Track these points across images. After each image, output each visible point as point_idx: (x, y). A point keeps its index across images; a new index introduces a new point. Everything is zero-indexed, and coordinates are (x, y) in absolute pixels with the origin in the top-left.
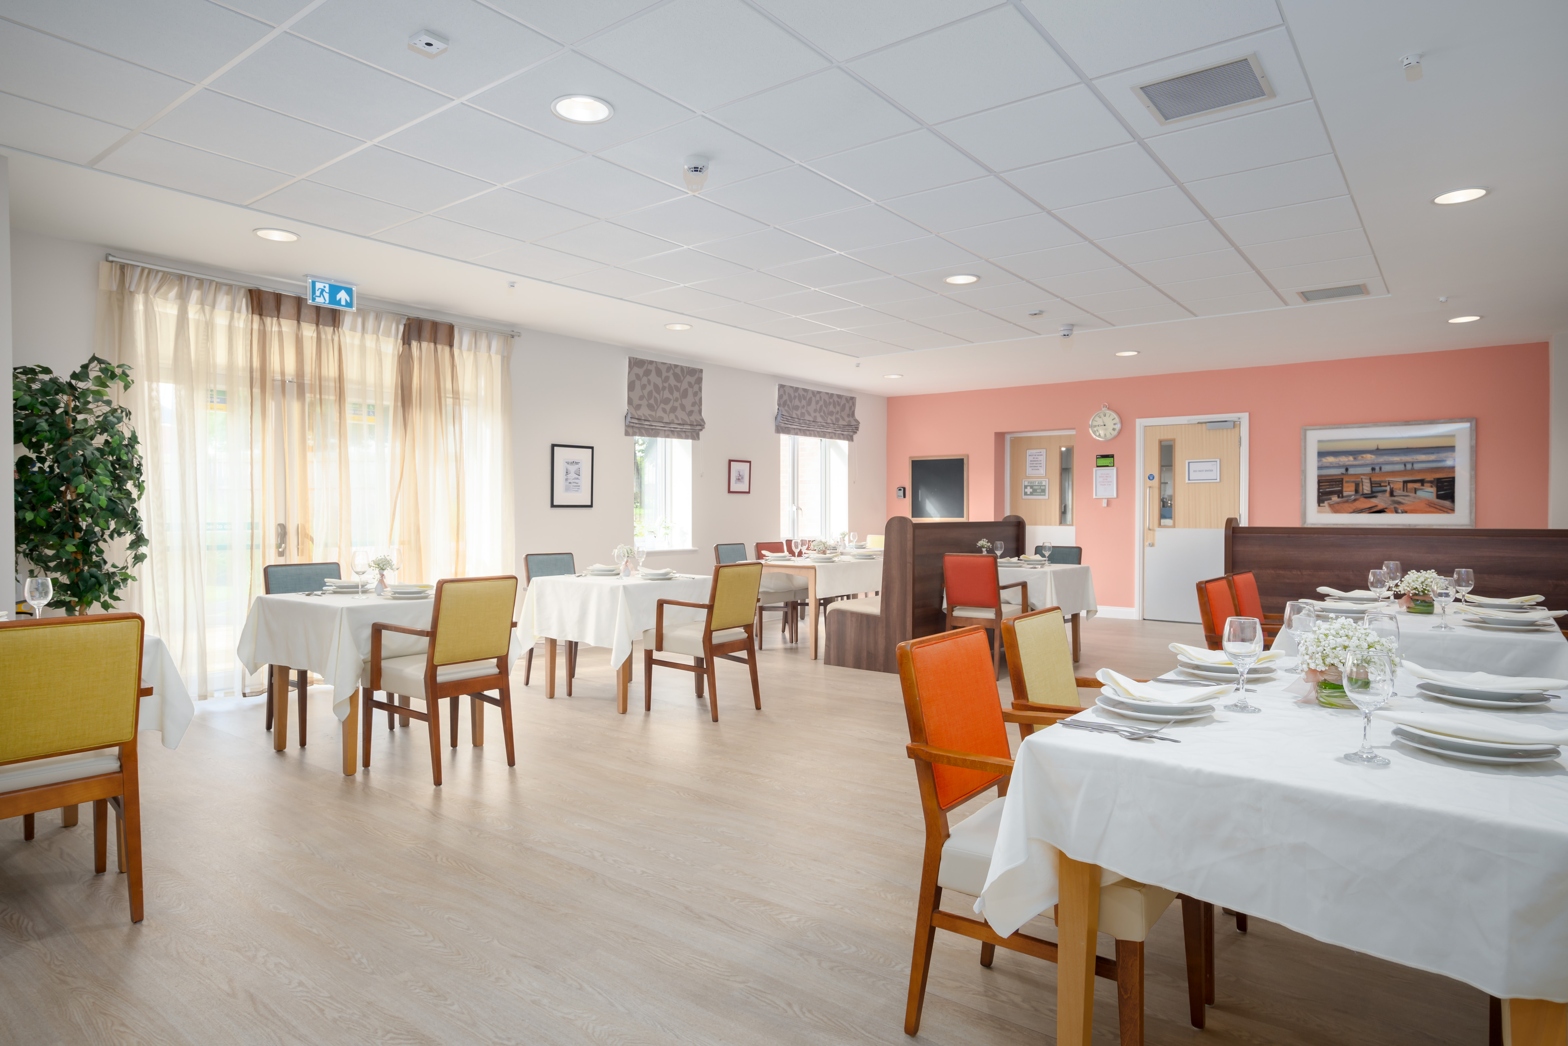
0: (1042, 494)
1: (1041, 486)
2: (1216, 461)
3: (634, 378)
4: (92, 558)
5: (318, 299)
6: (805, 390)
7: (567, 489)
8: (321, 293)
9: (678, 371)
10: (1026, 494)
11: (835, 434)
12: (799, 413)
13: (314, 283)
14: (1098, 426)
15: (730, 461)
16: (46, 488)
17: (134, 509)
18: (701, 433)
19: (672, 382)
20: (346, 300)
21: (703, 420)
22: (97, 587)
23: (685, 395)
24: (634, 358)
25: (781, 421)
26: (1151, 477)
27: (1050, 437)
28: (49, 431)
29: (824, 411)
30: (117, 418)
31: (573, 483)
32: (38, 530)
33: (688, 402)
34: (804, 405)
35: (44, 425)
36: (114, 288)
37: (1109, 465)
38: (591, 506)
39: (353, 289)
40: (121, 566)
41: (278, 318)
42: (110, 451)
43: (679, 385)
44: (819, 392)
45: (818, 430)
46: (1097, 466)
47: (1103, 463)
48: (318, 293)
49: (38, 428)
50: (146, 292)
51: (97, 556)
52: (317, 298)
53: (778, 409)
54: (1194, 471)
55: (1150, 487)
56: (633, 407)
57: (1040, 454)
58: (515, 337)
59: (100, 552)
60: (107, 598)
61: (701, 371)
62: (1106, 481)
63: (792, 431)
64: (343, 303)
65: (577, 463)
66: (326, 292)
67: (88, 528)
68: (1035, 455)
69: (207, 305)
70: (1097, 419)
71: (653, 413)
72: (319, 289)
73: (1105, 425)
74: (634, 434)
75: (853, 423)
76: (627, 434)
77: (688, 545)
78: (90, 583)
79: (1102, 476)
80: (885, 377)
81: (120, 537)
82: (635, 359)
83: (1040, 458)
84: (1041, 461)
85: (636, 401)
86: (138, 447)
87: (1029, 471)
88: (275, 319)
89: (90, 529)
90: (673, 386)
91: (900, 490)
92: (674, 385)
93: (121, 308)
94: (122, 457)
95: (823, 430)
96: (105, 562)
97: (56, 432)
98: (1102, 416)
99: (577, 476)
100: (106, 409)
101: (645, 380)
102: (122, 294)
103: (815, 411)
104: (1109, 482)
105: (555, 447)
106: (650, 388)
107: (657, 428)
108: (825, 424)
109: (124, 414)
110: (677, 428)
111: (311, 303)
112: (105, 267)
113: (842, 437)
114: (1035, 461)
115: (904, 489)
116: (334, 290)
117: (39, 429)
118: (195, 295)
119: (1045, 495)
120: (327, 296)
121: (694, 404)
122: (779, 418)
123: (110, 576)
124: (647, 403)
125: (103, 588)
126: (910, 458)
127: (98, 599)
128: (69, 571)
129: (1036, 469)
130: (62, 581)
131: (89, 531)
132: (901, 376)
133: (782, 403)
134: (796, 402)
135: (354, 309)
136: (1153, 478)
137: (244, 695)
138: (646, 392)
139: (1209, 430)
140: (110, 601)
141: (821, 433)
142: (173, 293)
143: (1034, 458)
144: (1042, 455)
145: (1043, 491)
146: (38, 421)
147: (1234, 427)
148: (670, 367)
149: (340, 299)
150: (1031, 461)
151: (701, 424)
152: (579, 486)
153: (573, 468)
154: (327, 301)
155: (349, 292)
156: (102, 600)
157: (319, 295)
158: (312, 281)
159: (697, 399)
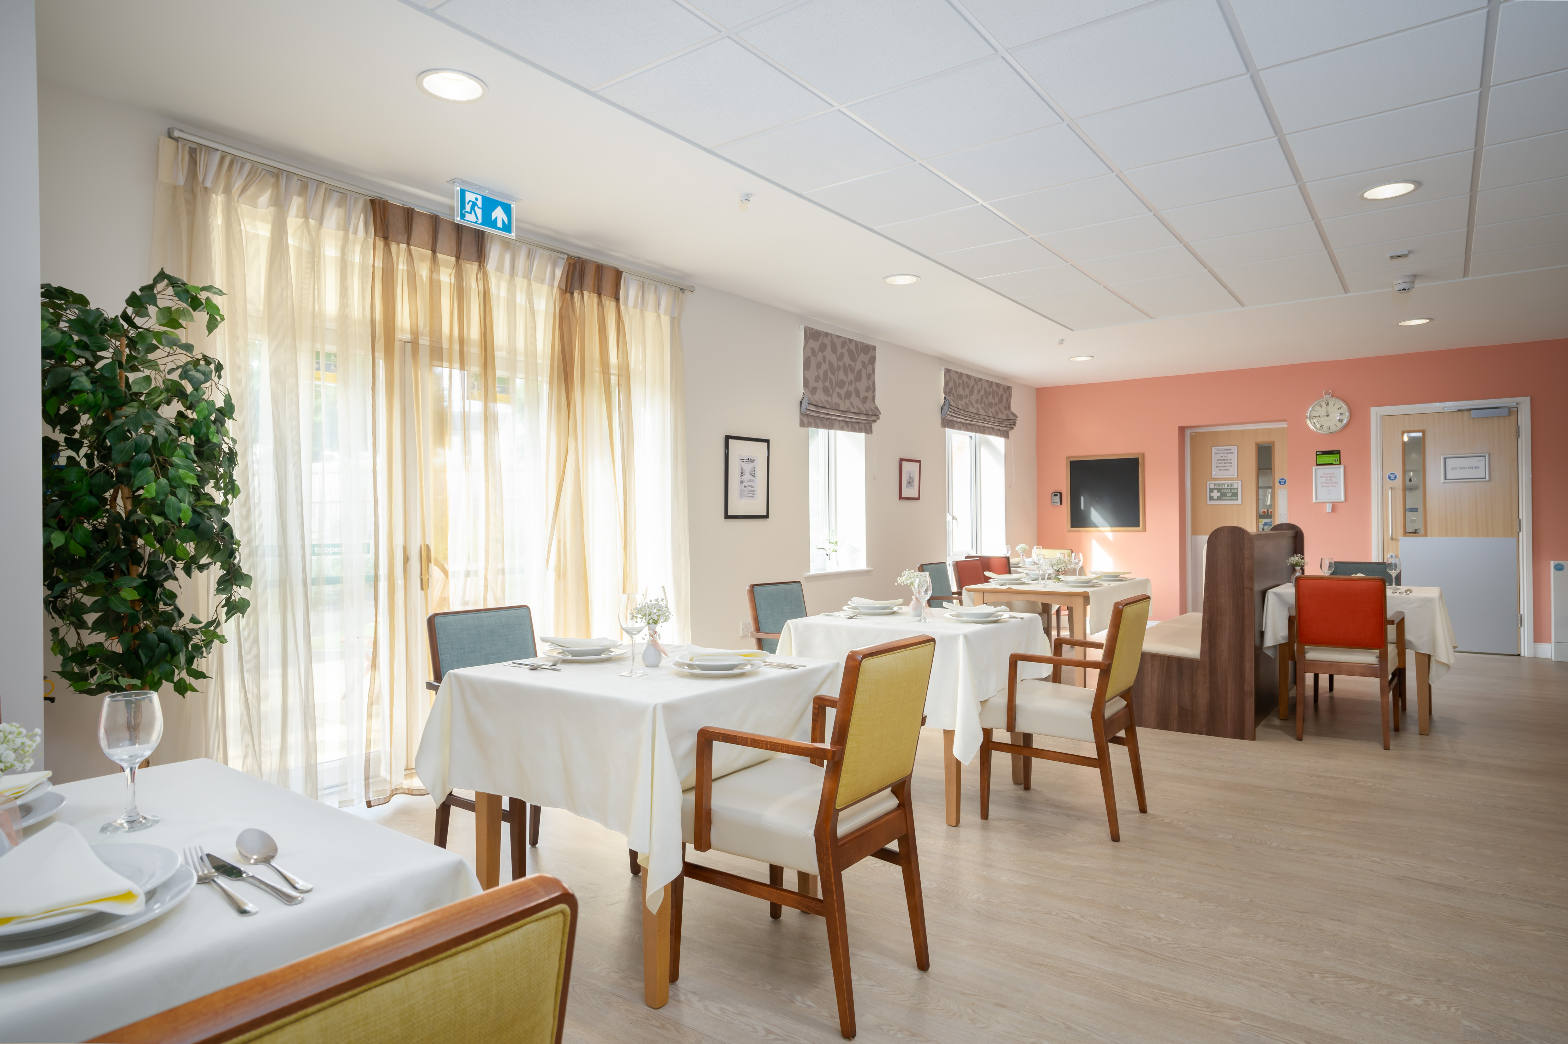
0: (1233, 498)
1: (1231, 489)
2: (1485, 456)
3: (810, 354)
4: (158, 607)
5: (468, 217)
6: (969, 377)
7: (742, 495)
8: (473, 208)
9: (852, 346)
10: (1211, 498)
11: (993, 429)
12: (963, 403)
13: (463, 192)
14: (1319, 416)
15: (902, 460)
16: (84, 489)
17: (225, 525)
18: (874, 425)
19: (847, 360)
20: (503, 221)
21: (877, 409)
22: (169, 657)
23: (858, 378)
24: (809, 328)
25: (949, 413)
26: (1392, 477)
27: (1243, 431)
28: (93, 392)
29: (984, 402)
30: (204, 373)
31: (749, 486)
32: (69, 562)
33: (862, 385)
34: (967, 395)
35: (84, 382)
36: (181, 181)
37: (1334, 463)
38: (766, 517)
39: (512, 206)
40: (204, 621)
41: (408, 244)
42: (191, 429)
43: (853, 364)
44: (980, 380)
45: (980, 424)
46: (1318, 465)
47: (1329, 461)
48: (468, 208)
49: (75, 386)
50: (227, 191)
51: (165, 604)
52: (467, 214)
53: (945, 398)
54: (1453, 469)
55: (1391, 488)
56: (809, 390)
57: (1230, 451)
58: (686, 292)
59: (172, 596)
60: (184, 674)
61: (874, 348)
62: (1330, 481)
63: (956, 426)
64: (500, 225)
65: (752, 461)
66: (479, 208)
67: (152, 559)
68: (1223, 453)
69: (313, 219)
70: (1317, 408)
71: (829, 399)
72: (470, 201)
73: (1328, 416)
74: (809, 425)
75: (1011, 417)
76: (802, 424)
77: (861, 564)
78: (157, 652)
79: (1324, 475)
80: (1071, 359)
81: (201, 572)
82: (811, 329)
83: (1230, 456)
84: (1231, 460)
85: (812, 383)
86: (229, 424)
87: (1215, 473)
88: (403, 246)
89: (155, 559)
90: (847, 365)
91: (1056, 495)
92: (849, 365)
93: (192, 213)
94: (211, 437)
95: (984, 425)
96: (181, 615)
97: (103, 394)
98: (1323, 404)
99: (752, 478)
100: (183, 358)
101: (820, 355)
102: (193, 192)
103: (977, 402)
104: (1333, 483)
105: (730, 440)
106: (825, 367)
107: (833, 417)
108: (987, 418)
109: (212, 366)
110: (852, 418)
111: (459, 221)
112: (168, 146)
113: (999, 433)
114: (1223, 460)
115: (1061, 494)
116: (489, 204)
117: (77, 387)
118: (296, 203)
119: (1237, 500)
120: (479, 212)
121: (868, 389)
122: (946, 408)
123: (186, 635)
124: (822, 386)
125: (180, 658)
126: (1068, 457)
127: (169, 677)
128: (121, 633)
129: (1226, 470)
130: (109, 648)
131: (154, 564)
132: (1091, 358)
133: (948, 391)
134: (961, 391)
135: (513, 234)
136: (1395, 477)
137: (369, 804)
138: (821, 372)
139: (1473, 418)
140: (190, 680)
141: (981, 427)
142: (265, 198)
143: (1221, 457)
144: (1233, 453)
145: (1235, 495)
146: (73, 374)
147: (1510, 414)
148: (847, 342)
149: (496, 218)
150: (1217, 460)
151: (875, 414)
152: (754, 491)
153: (747, 468)
154: (480, 221)
155: (507, 209)
156: (176, 679)
157: (469, 211)
158: (461, 190)
159: (871, 382)
